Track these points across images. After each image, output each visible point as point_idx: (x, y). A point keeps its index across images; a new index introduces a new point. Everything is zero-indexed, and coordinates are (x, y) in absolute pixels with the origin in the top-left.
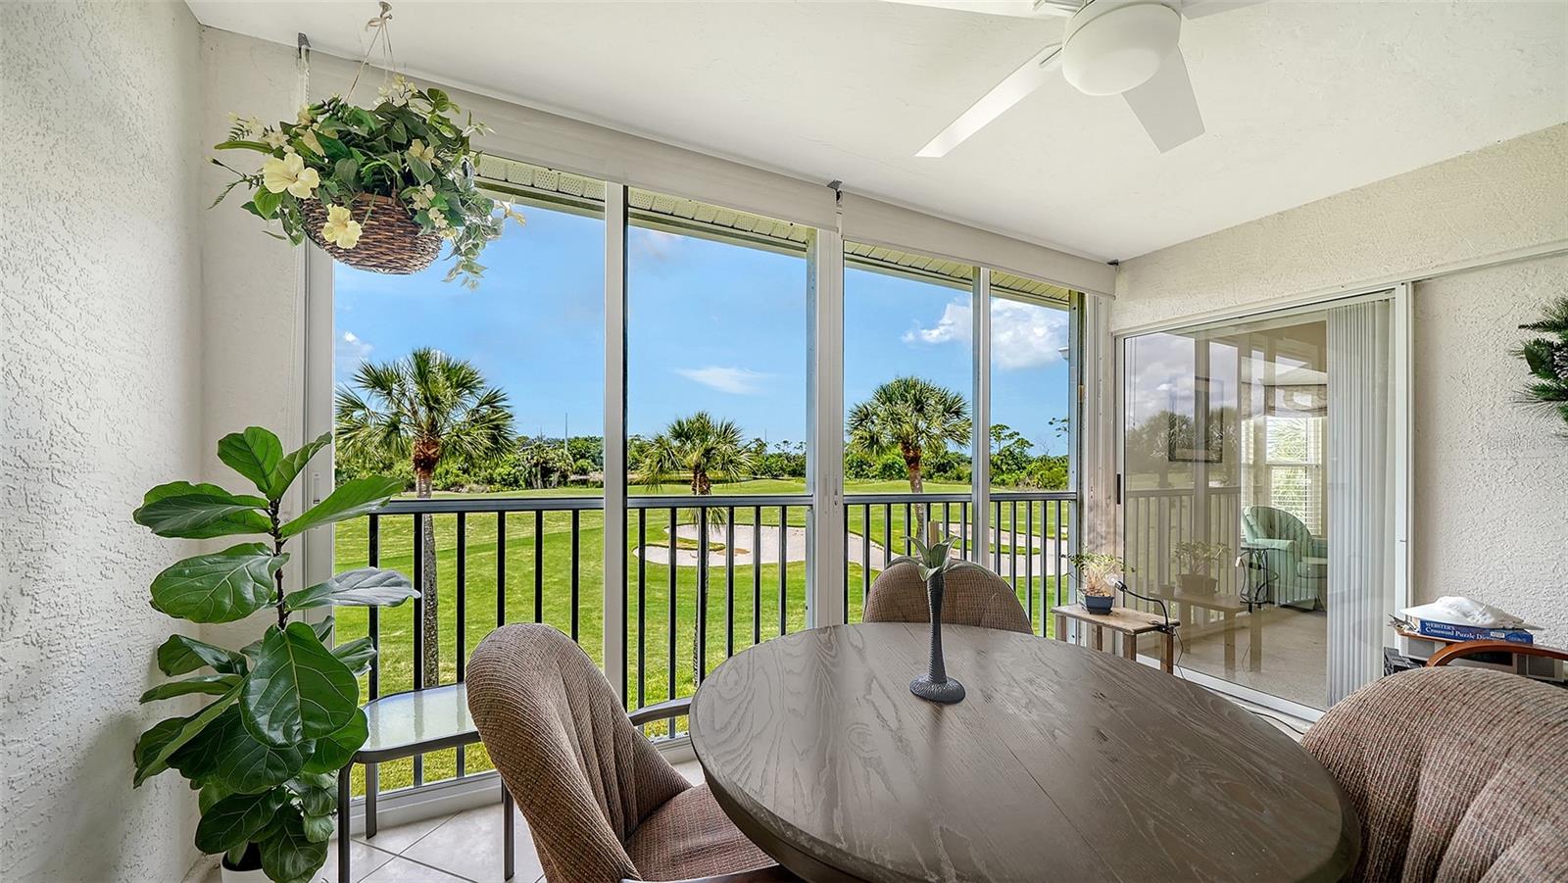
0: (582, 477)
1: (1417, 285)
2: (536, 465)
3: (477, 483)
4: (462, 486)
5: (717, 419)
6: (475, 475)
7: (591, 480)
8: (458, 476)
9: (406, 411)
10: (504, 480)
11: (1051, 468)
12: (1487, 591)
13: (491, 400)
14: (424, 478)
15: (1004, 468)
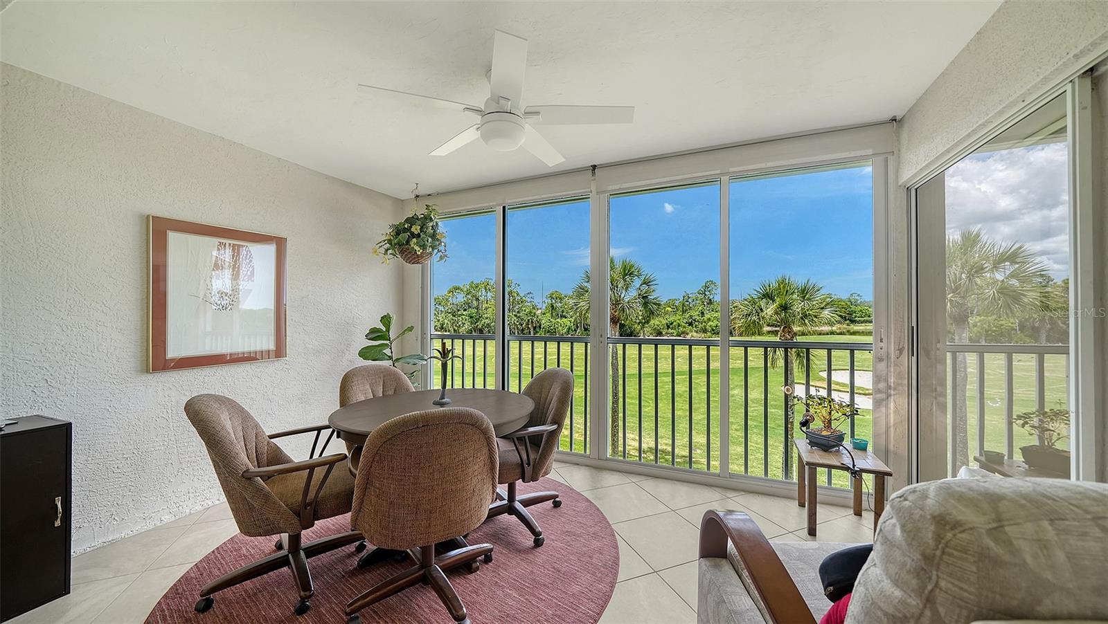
6: (696, 327)
10: (713, 330)
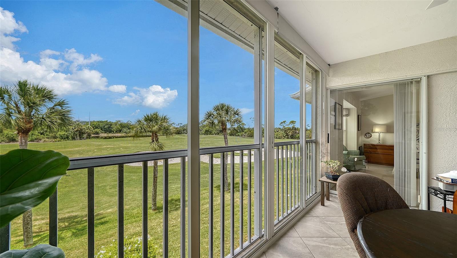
0: (96, 135)
1: (428, 77)
2: (77, 131)
3: (48, 138)
4: (40, 140)
5: (161, 115)
7: (100, 136)
8: (38, 136)
9: (12, 107)
10: (61, 137)
11: (251, 131)
12: (448, 167)
13: (61, 104)
14: (23, 137)
15: (239, 131)
